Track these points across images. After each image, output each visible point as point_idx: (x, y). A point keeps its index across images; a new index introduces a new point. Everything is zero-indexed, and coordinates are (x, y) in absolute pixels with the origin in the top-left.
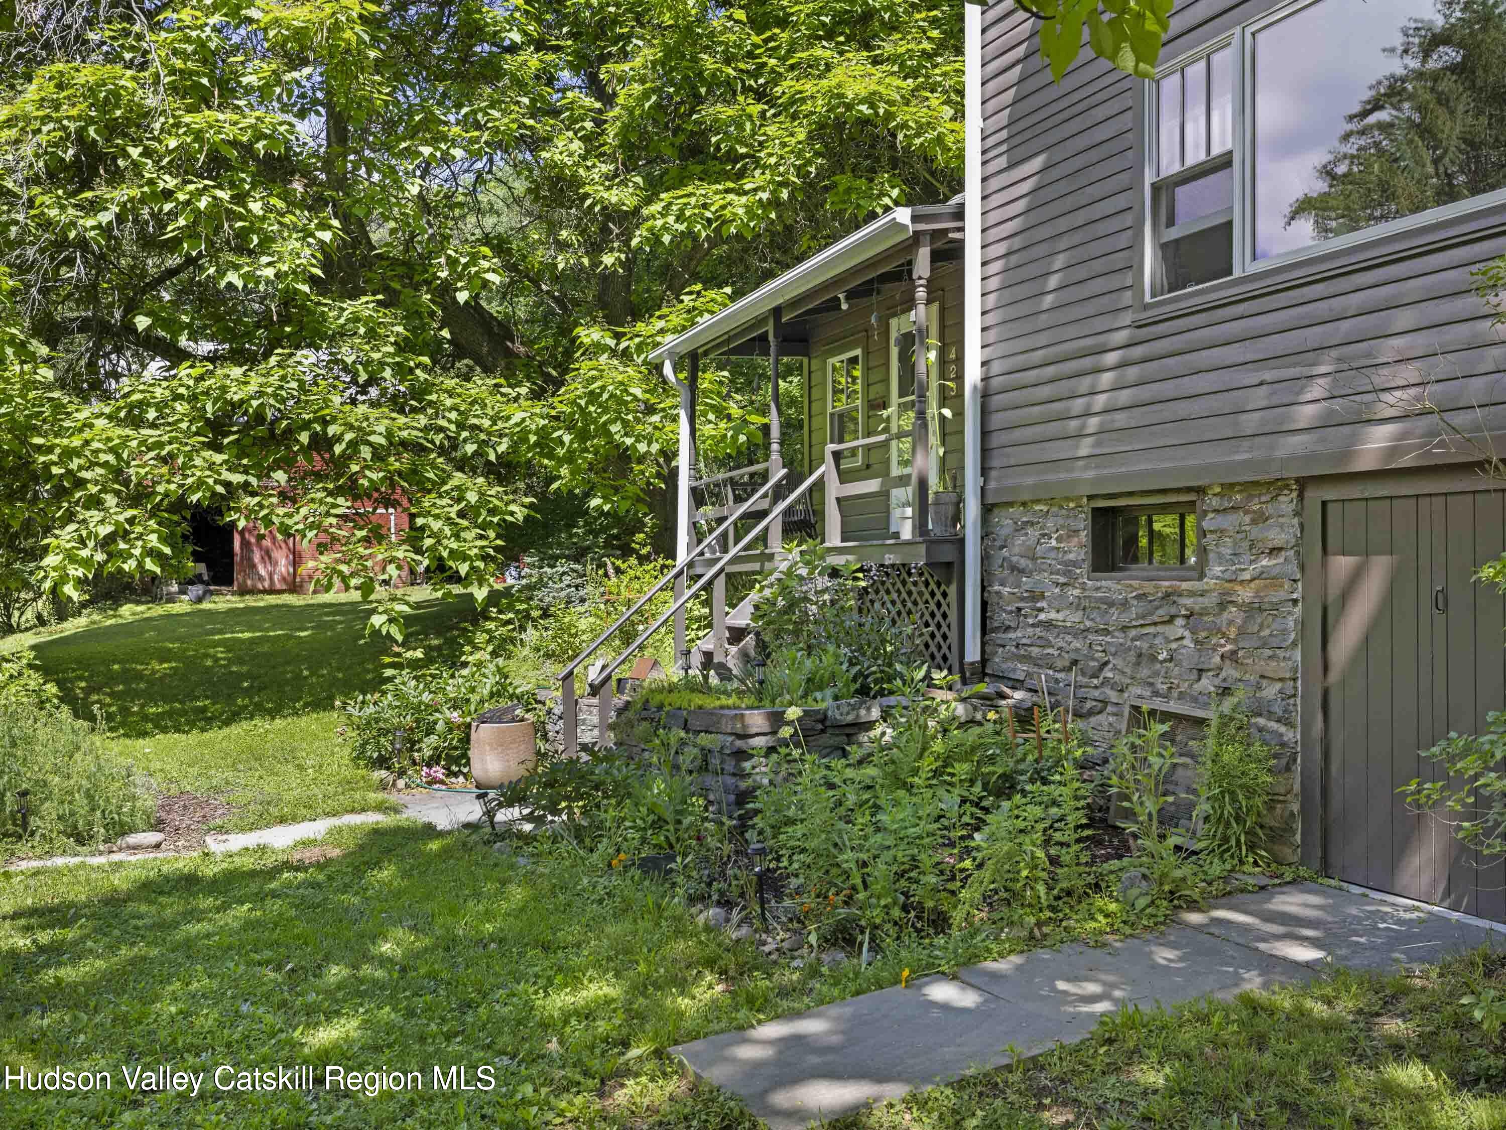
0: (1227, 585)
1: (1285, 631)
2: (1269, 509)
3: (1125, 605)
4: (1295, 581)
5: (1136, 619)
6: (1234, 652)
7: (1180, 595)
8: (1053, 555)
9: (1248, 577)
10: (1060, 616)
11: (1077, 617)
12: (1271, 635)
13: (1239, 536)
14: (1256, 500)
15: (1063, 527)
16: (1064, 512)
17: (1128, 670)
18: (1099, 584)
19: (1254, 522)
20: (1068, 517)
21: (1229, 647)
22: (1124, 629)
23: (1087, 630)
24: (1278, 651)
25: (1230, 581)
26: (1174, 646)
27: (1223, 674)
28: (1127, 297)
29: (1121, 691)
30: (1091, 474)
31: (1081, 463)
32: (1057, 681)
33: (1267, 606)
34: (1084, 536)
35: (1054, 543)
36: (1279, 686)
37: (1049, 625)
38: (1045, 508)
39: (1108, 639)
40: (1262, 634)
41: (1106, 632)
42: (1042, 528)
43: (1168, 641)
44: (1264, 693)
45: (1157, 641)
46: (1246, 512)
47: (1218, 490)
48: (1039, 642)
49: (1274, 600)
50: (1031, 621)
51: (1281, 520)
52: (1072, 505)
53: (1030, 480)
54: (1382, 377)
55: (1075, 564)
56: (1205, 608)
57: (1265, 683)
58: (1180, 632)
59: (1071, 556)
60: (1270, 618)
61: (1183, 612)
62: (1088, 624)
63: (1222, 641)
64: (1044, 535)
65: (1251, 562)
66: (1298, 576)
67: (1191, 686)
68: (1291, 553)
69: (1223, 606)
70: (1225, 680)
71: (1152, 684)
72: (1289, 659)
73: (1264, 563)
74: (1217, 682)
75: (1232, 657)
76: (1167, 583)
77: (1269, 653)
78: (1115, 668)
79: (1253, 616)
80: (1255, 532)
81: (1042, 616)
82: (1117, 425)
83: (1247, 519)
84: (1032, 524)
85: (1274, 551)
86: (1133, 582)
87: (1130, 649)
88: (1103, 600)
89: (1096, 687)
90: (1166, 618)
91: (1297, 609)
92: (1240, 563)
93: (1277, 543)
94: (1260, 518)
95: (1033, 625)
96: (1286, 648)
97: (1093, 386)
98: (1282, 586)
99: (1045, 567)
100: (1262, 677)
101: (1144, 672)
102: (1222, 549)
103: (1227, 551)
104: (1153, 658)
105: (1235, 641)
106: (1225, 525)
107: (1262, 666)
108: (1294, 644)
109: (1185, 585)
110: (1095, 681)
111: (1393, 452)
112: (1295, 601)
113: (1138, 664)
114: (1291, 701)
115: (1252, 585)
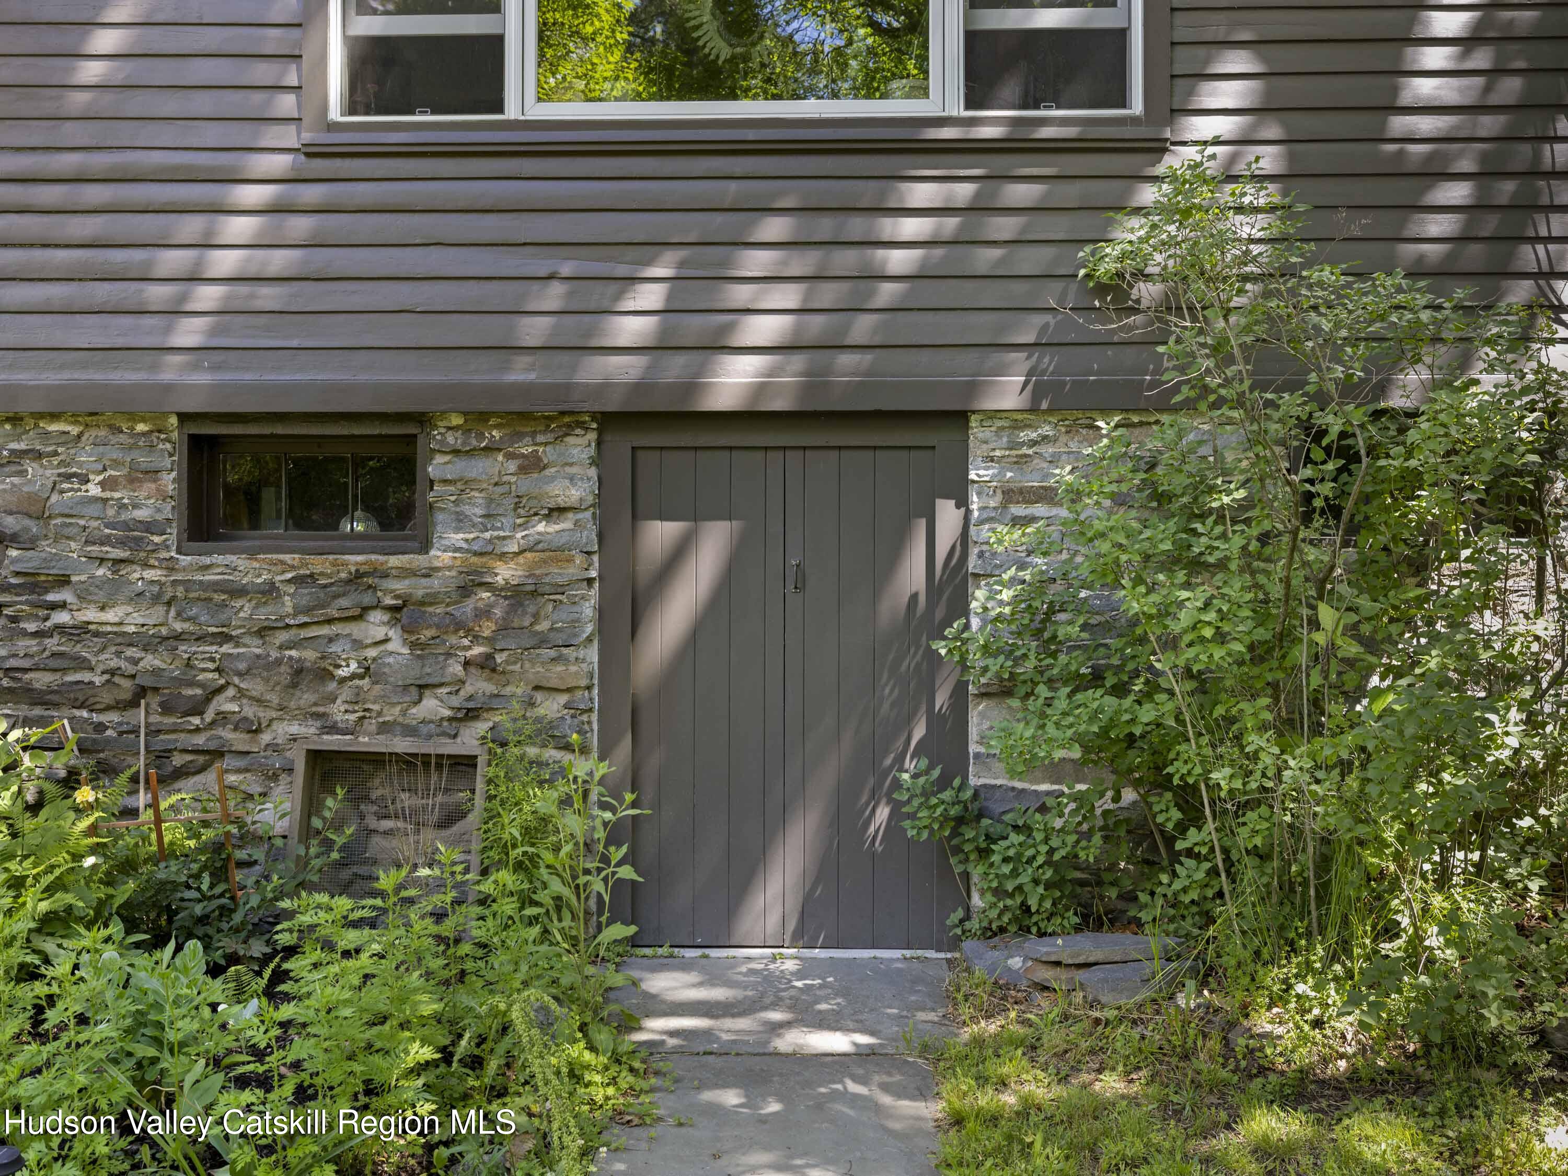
0: (474, 559)
1: (576, 623)
2: (548, 454)
3: (270, 591)
4: (589, 553)
5: (295, 616)
6: (489, 657)
7: (385, 576)
8: (94, 510)
9: (515, 549)
10: (110, 616)
11: (156, 614)
12: (552, 629)
13: (499, 490)
14: (528, 439)
15: (116, 464)
16: (122, 438)
17: (274, 698)
18: (207, 560)
19: (523, 470)
20: (130, 448)
21: (477, 650)
22: (263, 632)
23: (178, 637)
24: (565, 651)
25: (481, 554)
26: (372, 653)
27: (468, 689)
28: (287, 104)
29: (257, 731)
30: (203, 378)
31: (177, 359)
32: (100, 727)
33: (547, 589)
34: (169, 481)
35: (94, 490)
36: (563, 698)
37: (82, 630)
38: (74, 430)
39: (227, 648)
40: (538, 628)
41: (225, 638)
42: (62, 463)
43: (358, 645)
44: (541, 711)
45: (334, 648)
46: (510, 456)
47: (457, 420)
48: (53, 663)
49: (560, 580)
50: (31, 627)
51: (568, 469)
52: (141, 427)
53: (51, 378)
54: (741, 294)
55: (149, 527)
56: (435, 595)
57: (539, 696)
58: (380, 632)
59: (141, 514)
60: (550, 607)
61: (389, 601)
62: (178, 626)
63: (466, 642)
64: (68, 477)
65: (515, 527)
66: (596, 548)
67: (404, 713)
68: (588, 514)
69: (465, 591)
70: (470, 698)
71: (322, 716)
72: (584, 661)
73: (541, 527)
74: (456, 701)
75: (486, 664)
76: (360, 558)
77: (552, 653)
78: (242, 693)
79: (521, 604)
80: (524, 484)
81: (62, 617)
82: (259, 305)
83: (512, 466)
84: (38, 456)
85: (556, 512)
86: (287, 557)
87: (278, 662)
88: (217, 587)
89: (198, 730)
90: (357, 612)
91: (592, 593)
92: (494, 528)
93: (561, 502)
94: (532, 465)
95: (37, 634)
96: (577, 646)
97: (209, 233)
98: (570, 560)
99: (72, 531)
100: (537, 688)
101: (306, 698)
102: (467, 509)
103: (476, 511)
104: (325, 675)
105: (490, 640)
106: (472, 474)
107: (536, 671)
108: (589, 640)
109: (394, 561)
110: (196, 721)
111: (760, 390)
112: (590, 581)
113: (294, 685)
114: (585, 718)
115: (521, 559)
